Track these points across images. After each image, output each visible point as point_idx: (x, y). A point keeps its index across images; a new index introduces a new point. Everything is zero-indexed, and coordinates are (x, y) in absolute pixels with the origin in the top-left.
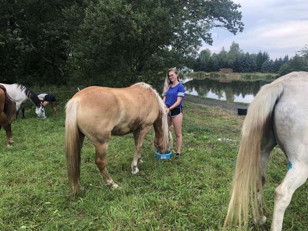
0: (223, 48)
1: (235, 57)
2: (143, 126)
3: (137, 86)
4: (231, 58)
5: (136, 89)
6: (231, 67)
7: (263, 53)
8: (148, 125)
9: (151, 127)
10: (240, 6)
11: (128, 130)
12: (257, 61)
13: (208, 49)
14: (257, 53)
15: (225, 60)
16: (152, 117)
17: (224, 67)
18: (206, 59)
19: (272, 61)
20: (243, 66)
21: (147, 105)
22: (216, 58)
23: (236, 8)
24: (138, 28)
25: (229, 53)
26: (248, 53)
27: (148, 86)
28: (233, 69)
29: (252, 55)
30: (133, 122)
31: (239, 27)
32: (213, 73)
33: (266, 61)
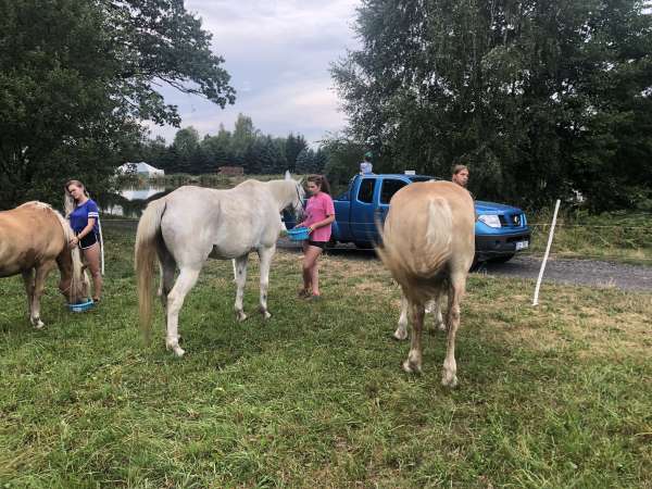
0: (222, 126)
1: (248, 144)
2: (42, 261)
3: (27, 206)
4: (239, 146)
5: (26, 211)
6: (240, 164)
7: (295, 136)
8: (49, 258)
9: (53, 263)
10: (223, 61)
11: (16, 268)
12: (287, 151)
13: (190, 128)
14: (285, 136)
15: (227, 149)
16: (55, 246)
17: (226, 165)
18: (190, 147)
19: (312, 151)
20: (261, 161)
21: (45, 232)
22: (208, 146)
23: (217, 64)
24: (17, 106)
25: (234, 135)
26: (269, 137)
27: (44, 205)
28: (245, 167)
29: (278, 140)
30: (24, 255)
31: (227, 96)
32: (207, 175)
33: (303, 151)
